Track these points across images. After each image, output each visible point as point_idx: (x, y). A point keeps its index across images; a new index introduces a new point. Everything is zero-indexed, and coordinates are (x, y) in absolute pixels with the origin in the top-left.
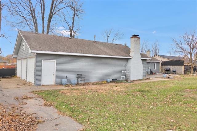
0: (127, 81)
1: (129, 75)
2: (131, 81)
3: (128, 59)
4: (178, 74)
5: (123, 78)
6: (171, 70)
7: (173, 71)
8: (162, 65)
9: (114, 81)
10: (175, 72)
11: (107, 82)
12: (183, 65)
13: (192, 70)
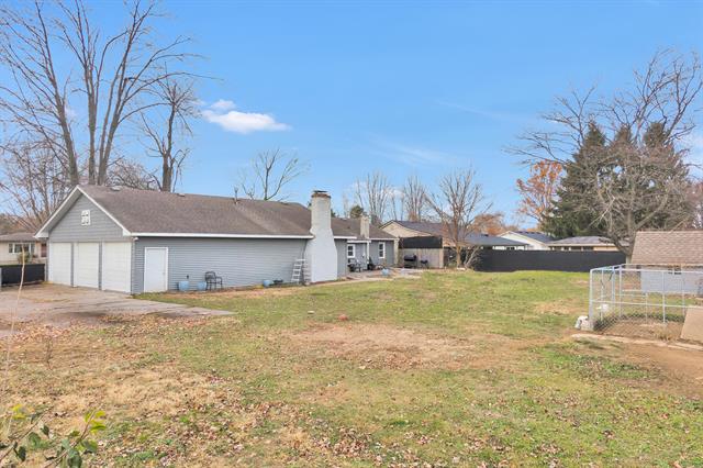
0: (303, 283)
1: (309, 271)
2: (312, 284)
3: (307, 240)
4: (433, 268)
5: (296, 277)
6: (420, 259)
7: (422, 262)
8: (400, 247)
9: (277, 284)
10: (425, 264)
11: (264, 286)
12: (441, 247)
13: (458, 258)
